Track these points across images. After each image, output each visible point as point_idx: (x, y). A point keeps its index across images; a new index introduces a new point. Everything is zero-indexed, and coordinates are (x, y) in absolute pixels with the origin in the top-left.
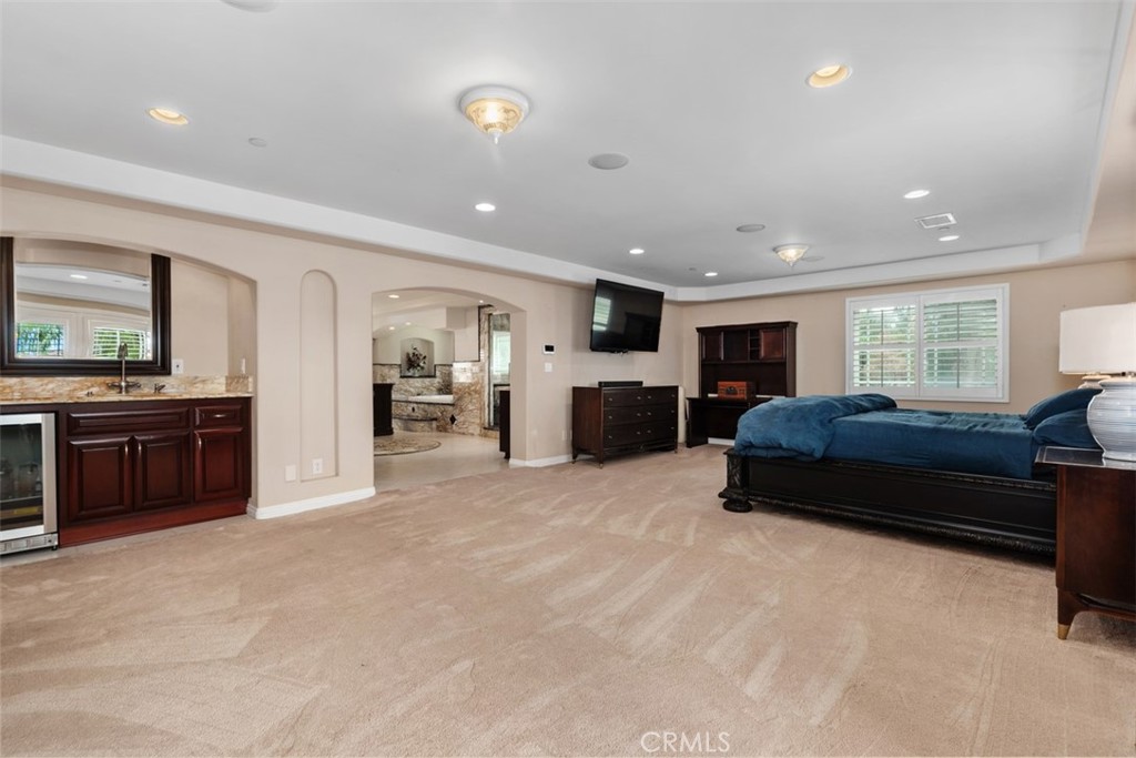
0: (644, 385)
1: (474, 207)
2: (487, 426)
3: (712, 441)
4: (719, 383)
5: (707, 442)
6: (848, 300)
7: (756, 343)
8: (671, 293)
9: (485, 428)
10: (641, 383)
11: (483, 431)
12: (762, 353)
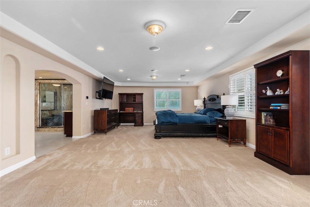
0: (109, 109)
1: (96, 48)
2: (38, 127)
3: (121, 124)
4: (126, 108)
5: (120, 125)
6: (154, 89)
7: (135, 98)
8: (116, 84)
9: (37, 128)
10: (108, 108)
11: (36, 129)
12: (137, 101)
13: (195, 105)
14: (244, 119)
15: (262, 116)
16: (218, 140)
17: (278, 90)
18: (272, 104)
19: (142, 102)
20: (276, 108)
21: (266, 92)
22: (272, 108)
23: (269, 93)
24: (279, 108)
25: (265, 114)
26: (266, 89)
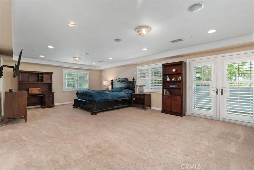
6: (64, 69)
12: (44, 80)
13: (104, 85)
14: (150, 93)
15: (164, 91)
16: (133, 108)
17: (173, 78)
18: (171, 85)
19: (52, 82)
20: (173, 87)
21: (167, 79)
22: (171, 87)
23: (168, 79)
24: (175, 87)
25: (166, 90)
26: (167, 78)
